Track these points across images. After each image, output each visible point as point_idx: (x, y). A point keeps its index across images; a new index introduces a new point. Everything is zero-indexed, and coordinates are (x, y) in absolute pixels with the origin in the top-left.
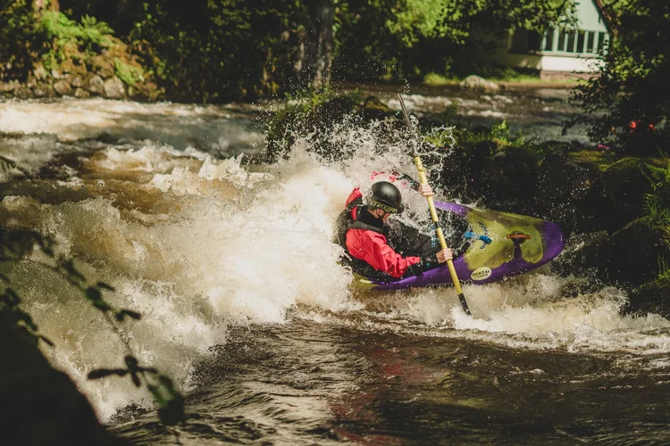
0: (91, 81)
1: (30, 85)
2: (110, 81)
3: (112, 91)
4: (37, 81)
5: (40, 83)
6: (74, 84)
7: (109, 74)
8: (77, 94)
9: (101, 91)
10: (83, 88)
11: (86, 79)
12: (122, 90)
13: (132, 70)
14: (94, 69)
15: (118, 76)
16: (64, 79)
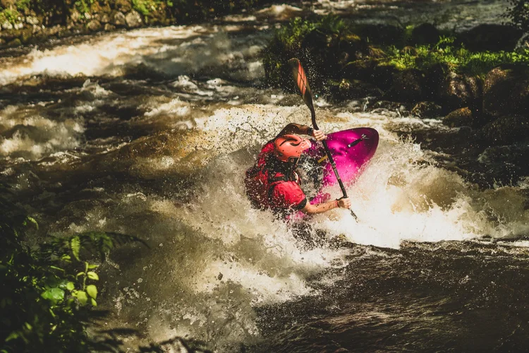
0: (115, 17)
1: (69, 27)
2: (130, 14)
3: (132, 22)
4: (74, 23)
5: (77, 24)
6: (103, 21)
7: (128, 9)
8: (106, 28)
9: (124, 23)
10: (110, 23)
11: (111, 15)
12: (140, 20)
13: (145, 3)
14: (116, 6)
15: (136, 10)
16: (95, 18)
